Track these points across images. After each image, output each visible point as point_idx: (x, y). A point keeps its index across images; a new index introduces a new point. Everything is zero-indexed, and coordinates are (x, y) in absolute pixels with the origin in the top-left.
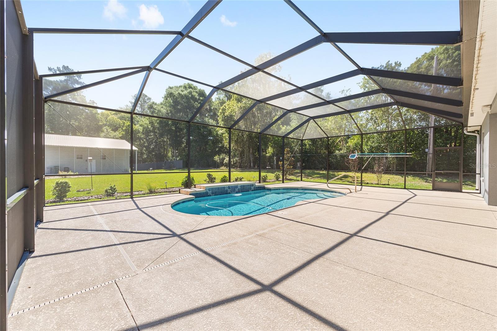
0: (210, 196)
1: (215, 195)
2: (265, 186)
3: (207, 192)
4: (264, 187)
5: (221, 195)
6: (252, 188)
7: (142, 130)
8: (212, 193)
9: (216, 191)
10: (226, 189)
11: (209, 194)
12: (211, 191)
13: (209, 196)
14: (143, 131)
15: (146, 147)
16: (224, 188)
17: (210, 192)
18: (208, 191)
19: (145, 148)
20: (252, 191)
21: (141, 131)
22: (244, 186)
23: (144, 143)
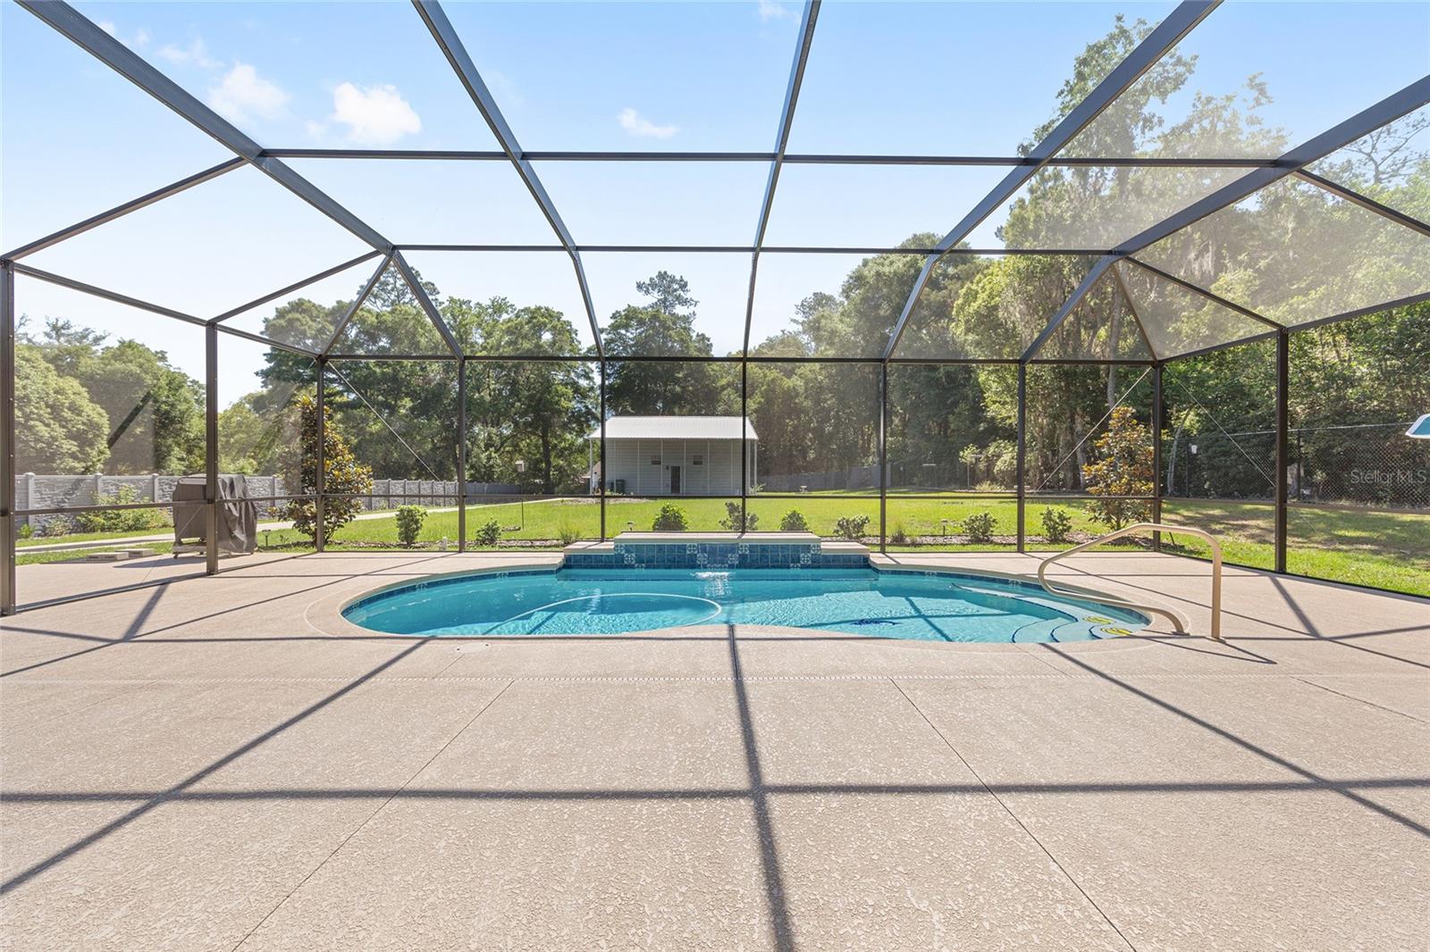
0: (632, 567)
1: (647, 568)
2: (871, 554)
3: (619, 554)
4: (866, 559)
5: (669, 567)
6: (805, 558)
7: (803, 388)
8: (636, 560)
9: (651, 554)
10: (688, 552)
11: (626, 562)
12: (633, 555)
13: (626, 567)
14: (806, 390)
15: (814, 430)
16: (683, 548)
17: (631, 558)
18: (623, 552)
19: (810, 435)
20: (803, 567)
21: (801, 390)
22: (764, 548)
23: (810, 421)
